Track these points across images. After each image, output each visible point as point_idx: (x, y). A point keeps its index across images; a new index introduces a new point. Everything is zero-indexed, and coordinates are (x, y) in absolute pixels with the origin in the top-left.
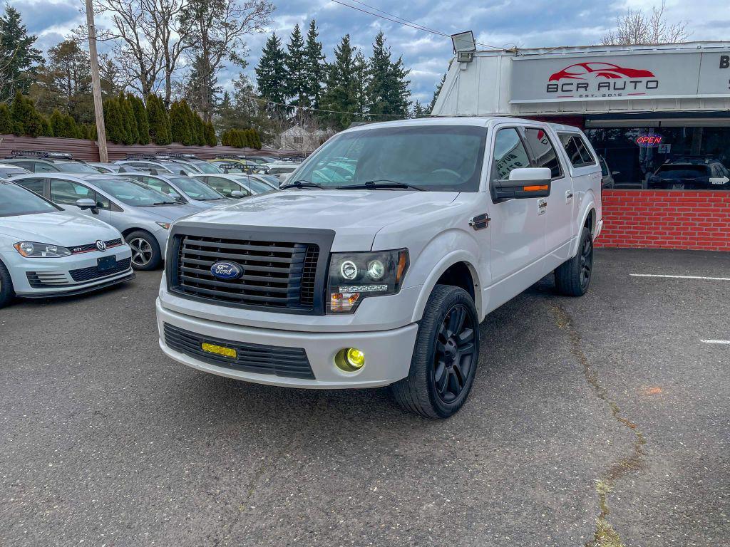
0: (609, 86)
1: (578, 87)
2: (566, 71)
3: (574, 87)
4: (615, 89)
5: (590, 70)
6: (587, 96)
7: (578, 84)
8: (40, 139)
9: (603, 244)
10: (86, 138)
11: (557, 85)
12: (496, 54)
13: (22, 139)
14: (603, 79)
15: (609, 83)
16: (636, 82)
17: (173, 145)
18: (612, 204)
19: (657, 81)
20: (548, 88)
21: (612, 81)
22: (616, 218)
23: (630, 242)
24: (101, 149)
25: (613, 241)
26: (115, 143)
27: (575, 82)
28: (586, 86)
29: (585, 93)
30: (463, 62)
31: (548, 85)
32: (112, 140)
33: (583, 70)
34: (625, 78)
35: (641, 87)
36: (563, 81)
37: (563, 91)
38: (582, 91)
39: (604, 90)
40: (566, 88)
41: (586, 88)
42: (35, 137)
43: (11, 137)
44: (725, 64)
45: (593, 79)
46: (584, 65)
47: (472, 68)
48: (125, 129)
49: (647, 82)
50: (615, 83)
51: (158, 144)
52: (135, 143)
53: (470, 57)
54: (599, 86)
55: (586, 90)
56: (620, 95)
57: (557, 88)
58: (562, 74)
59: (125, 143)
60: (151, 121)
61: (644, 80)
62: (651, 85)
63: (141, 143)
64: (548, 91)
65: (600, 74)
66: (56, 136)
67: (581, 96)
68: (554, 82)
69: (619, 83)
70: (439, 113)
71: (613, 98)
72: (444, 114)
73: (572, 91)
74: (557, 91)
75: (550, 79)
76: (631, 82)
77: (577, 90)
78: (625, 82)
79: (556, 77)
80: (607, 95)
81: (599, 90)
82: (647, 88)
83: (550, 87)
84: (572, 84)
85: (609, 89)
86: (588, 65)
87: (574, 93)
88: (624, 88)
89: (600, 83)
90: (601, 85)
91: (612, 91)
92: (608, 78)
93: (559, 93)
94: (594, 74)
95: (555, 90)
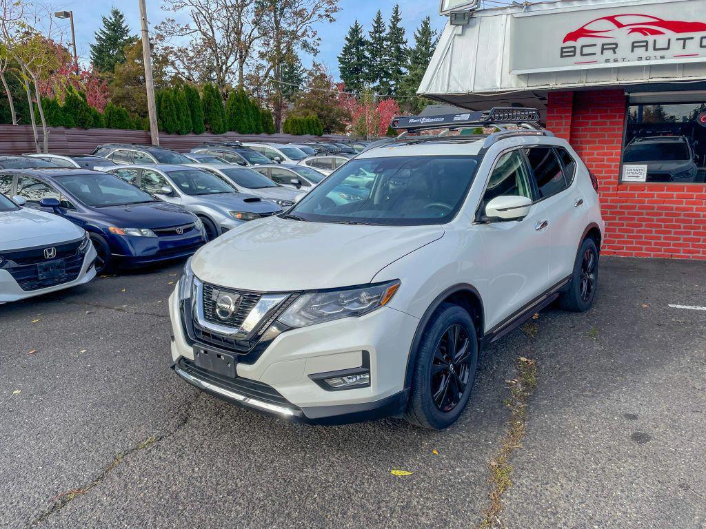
0: (646, 46)
1: (603, 49)
2: (586, 28)
3: (598, 49)
4: (655, 49)
5: (620, 25)
6: (616, 60)
7: (603, 45)
8: (92, 131)
9: (652, 253)
10: (138, 129)
11: (575, 48)
12: (500, 12)
13: (74, 130)
14: (638, 36)
15: (647, 42)
16: (685, 40)
17: (229, 134)
18: (664, 202)
20: (562, 52)
21: (650, 38)
22: (671, 221)
23: (689, 252)
24: (153, 139)
25: (665, 251)
26: (169, 133)
27: (599, 42)
28: (614, 47)
29: (615, 56)
30: (458, 25)
31: (562, 48)
32: (164, 129)
33: (610, 25)
34: (669, 34)
35: (693, 46)
36: (582, 41)
37: (582, 54)
38: (608, 54)
39: (640, 52)
40: (586, 50)
41: (614, 49)
42: (86, 129)
43: (61, 129)
45: (624, 38)
46: (611, 19)
47: (469, 31)
48: (178, 119)
49: (702, 38)
50: (655, 41)
51: (214, 133)
52: (188, 132)
53: (467, 18)
54: (633, 47)
55: (615, 53)
56: (662, 57)
57: (574, 52)
58: (582, 33)
59: (178, 133)
60: (207, 110)
61: (698, 35)
63: (194, 132)
64: (562, 56)
65: (634, 30)
66: (109, 127)
67: (607, 61)
68: (570, 43)
69: (661, 41)
70: (427, 90)
71: (653, 62)
72: (432, 91)
73: (595, 54)
74: (574, 55)
75: (565, 40)
76: (678, 39)
77: (602, 53)
78: (669, 40)
79: (572, 36)
80: (644, 58)
81: (632, 51)
82: (701, 46)
83: (564, 50)
84: (595, 45)
85: (647, 50)
86: (617, 19)
87: (598, 57)
88: (668, 48)
89: (634, 43)
90: (635, 45)
91: (651, 52)
92: (645, 34)
93: (578, 57)
94: (625, 30)
95: (572, 54)
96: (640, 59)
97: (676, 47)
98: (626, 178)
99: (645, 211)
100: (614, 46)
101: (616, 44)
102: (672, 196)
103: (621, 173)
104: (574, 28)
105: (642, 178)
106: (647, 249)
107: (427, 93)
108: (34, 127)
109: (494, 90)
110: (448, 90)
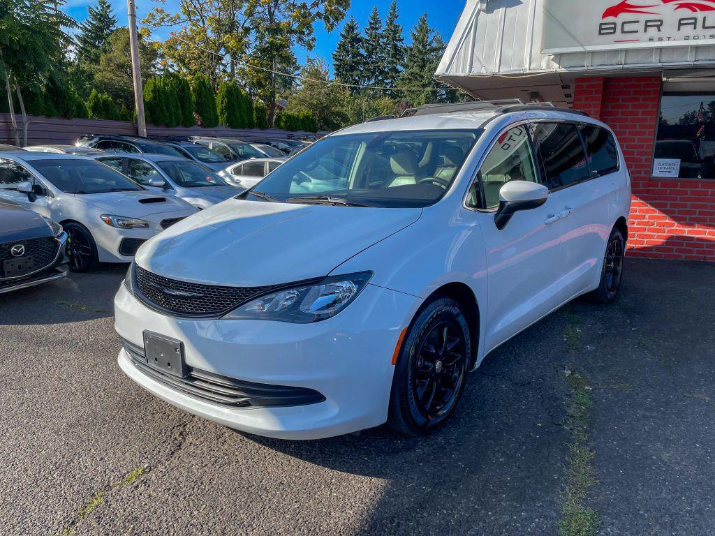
0: (695, 24)
1: (646, 26)
2: (628, 2)
3: (640, 27)
4: (704, 27)
6: (660, 39)
7: (647, 22)
8: (75, 121)
9: (684, 255)
10: (124, 120)
11: (615, 24)
13: (56, 120)
14: (687, 13)
15: (695, 19)
18: (700, 200)
20: (601, 29)
21: (700, 15)
24: (140, 131)
25: (697, 252)
26: (158, 125)
27: (643, 18)
28: (659, 25)
29: (659, 35)
31: (601, 24)
32: (152, 121)
36: (624, 16)
37: (623, 32)
38: (652, 32)
39: (687, 30)
40: (627, 28)
41: (658, 27)
42: (69, 119)
43: (42, 118)
45: (670, 14)
48: (168, 111)
50: (705, 18)
51: (205, 127)
52: (178, 125)
54: (680, 24)
55: (659, 30)
56: (713, 36)
57: (614, 29)
58: (623, 8)
59: (167, 125)
63: (184, 126)
64: (600, 34)
65: (682, 6)
67: (651, 40)
68: (610, 19)
69: (712, 17)
70: (447, 71)
71: (701, 42)
72: (453, 72)
73: (637, 32)
74: (614, 33)
75: (604, 16)
77: (645, 31)
79: (613, 11)
80: (691, 37)
81: (679, 29)
83: (603, 27)
84: (638, 22)
85: (695, 28)
87: (641, 34)
89: (680, 20)
90: (682, 22)
91: (700, 30)
92: (694, 10)
93: (619, 35)
94: (672, 5)
95: (612, 31)
96: (687, 38)
98: (656, 173)
99: (677, 209)
100: (659, 23)
101: (661, 21)
102: (706, 193)
103: (651, 167)
105: (675, 174)
106: (678, 251)
107: (447, 74)
108: (13, 117)
109: (522, 72)
110: (470, 71)
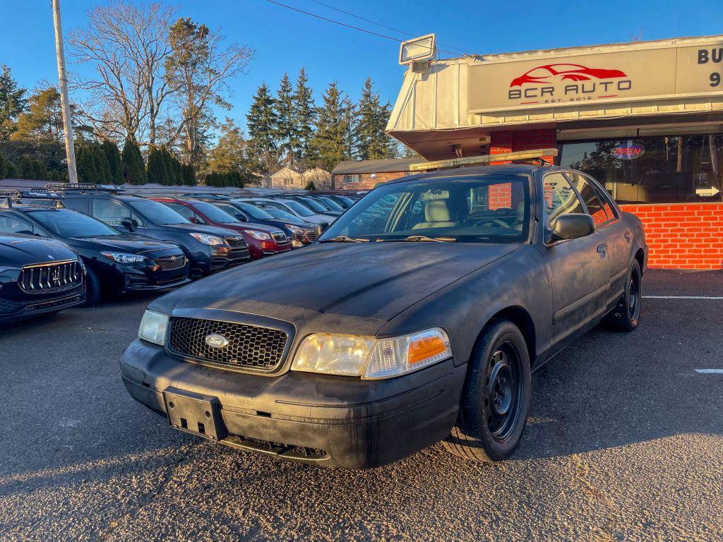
0: (577, 90)
1: (543, 92)
2: (529, 75)
3: (538, 92)
4: (583, 92)
5: (555, 73)
6: (553, 101)
7: (543, 89)
11: (520, 91)
12: (453, 63)
14: (570, 82)
15: (577, 86)
16: (606, 84)
17: (150, 185)
19: (630, 82)
20: (510, 95)
21: (579, 83)
27: (539, 86)
28: (552, 90)
29: (552, 98)
30: (418, 72)
31: (510, 91)
32: (84, 179)
33: (546, 73)
34: (594, 79)
35: (613, 89)
37: (526, 96)
38: (547, 96)
39: (572, 94)
40: (529, 93)
41: (551, 92)
44: (703, 59)
45: (558, 83)
46: (548, 67)
47: (428, 78)
48: (98, 170)
49: (619, 83)
50: (583, 85)
51: (135, 184)
53: (426, 67)
54: (566, 90)
55: (552, 95)
56: (589, 98)
57: (520, 94)
58: (524, 79)
61: (616, 80)
62: (623, 85)
63: (115, 183)
64: (510, 98)
65: (566, 77)
67: (547, 102)
68: (516, 87)
69: (588, 85)
70: (394, 128)
71: (582, 102)
72: (400, 128)
73: (536, 96)
74: (520, 97)
75: (512, 85)
76: (601, 83)
77: (542, 96)
78: (594, 84)
79: (517, 82)
80: (575, 99)
81: (566, 93)
82: (619, 89)
83: (512, 93)
84: (536, 89)
85: (577, 92)
86: (552, 67)
87: (539, 98)
88: (594, 91)
89: (566, 87)
90: (568, 88)
91: (580, 94)
92: (575, 80)
93: (523, 99)
94: (559, 77)
95: (518, 96)
96: (572, 100)
97: (600, 89)
101: (553, 88)
104: (519, 75)
107: (395, 130)
109: (453, 127)
110: (413, 127)
